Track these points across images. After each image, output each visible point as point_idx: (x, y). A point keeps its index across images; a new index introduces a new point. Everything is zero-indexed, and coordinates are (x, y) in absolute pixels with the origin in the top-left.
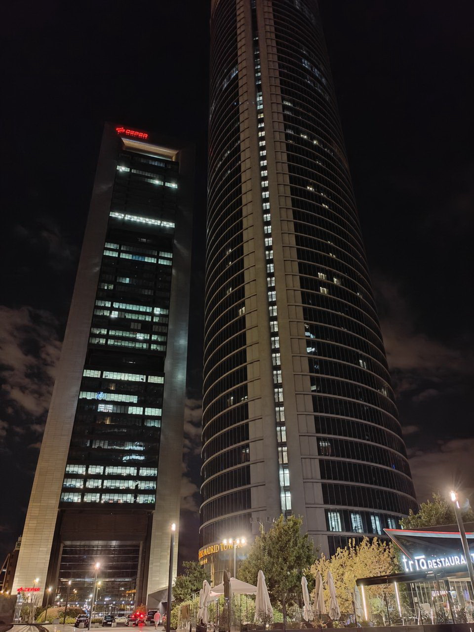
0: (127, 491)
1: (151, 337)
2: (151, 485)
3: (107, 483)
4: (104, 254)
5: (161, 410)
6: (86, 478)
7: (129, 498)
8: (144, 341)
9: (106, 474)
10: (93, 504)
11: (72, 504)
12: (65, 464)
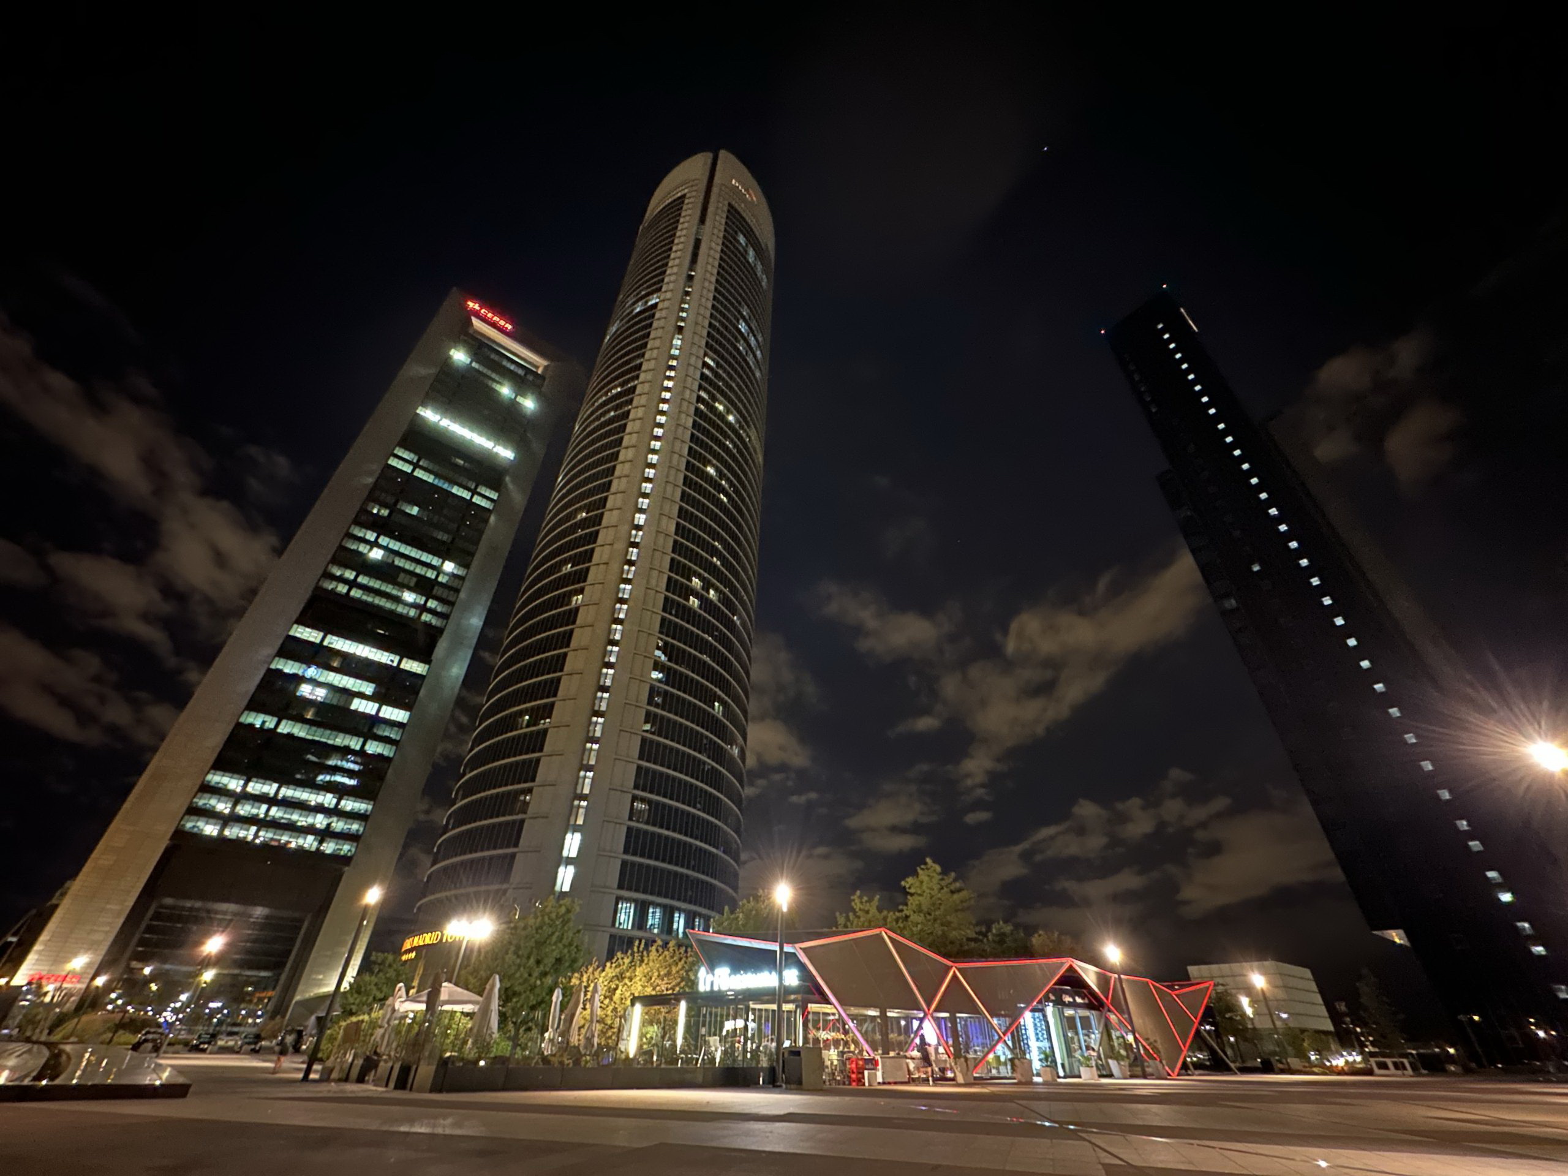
0: (308, 830)
1: (426, 602)
2: (355, 827)
4: (389, 462)
5: (408, 714)
6: (244, 797)
7: (309, 842)
8: (414, 605)
9: (280, 796)
10: (240, 842)
11: (199, 837)
12: (207, 769)
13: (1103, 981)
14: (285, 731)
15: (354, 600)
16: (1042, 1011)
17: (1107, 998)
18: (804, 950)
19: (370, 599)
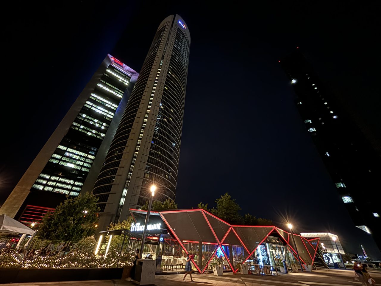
0: (67, 189)
1: (98, 133)
2: (79, 189)
3: (58, 184)
4: (85, 105)
5: (95, 157)
6: (49, 180)
7: (67, 192)
8: (95, 134)
9: (59, 181)
10: (48, 191)
11: (38, 190)
12: (40, 173)
13: (286, 235)
14: (61, 164)
15: (80, 131)
16: (265, 245)
17: (287, 241)
18: (164, 215)
19: (84, 132)
